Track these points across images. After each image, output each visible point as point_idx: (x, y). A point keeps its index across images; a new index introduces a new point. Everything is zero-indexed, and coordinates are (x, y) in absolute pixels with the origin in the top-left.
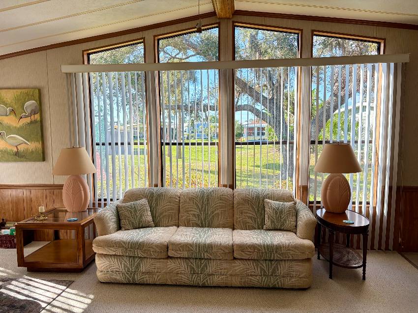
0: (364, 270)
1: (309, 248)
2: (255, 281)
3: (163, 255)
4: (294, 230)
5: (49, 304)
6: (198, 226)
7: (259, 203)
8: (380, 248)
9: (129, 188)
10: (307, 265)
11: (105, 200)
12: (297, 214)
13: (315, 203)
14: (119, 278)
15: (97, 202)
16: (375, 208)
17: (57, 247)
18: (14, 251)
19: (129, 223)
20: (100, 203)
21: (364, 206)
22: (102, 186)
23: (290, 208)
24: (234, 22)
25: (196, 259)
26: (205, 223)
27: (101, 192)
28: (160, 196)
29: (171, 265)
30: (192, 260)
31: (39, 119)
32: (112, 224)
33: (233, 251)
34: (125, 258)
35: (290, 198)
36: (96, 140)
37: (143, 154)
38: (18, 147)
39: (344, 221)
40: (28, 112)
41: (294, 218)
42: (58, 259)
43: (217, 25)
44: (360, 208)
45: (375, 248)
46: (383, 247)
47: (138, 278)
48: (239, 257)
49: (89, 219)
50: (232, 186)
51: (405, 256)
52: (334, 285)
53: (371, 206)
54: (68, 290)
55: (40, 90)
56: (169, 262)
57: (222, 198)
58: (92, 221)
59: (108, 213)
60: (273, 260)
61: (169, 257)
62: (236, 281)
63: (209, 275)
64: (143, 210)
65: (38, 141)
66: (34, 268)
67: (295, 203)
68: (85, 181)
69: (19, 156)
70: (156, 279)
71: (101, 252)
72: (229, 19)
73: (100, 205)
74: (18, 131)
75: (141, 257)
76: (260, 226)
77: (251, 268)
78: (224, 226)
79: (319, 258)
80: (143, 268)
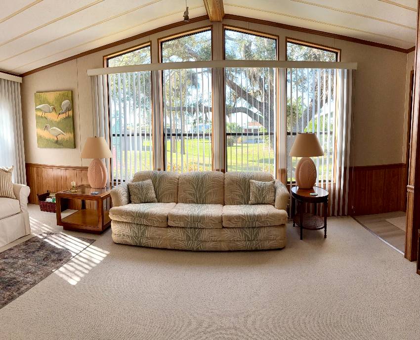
0: (325, 231)
1: (283, 215)
2: (241, 245)
3: (164, 225)
4: (272, 203)
5: (77, 254)
6: (193, 202)
7: (245, 184)
8: (338, 215)
9: (138, 170)
10: (282, 229)
11: (119, 181)
12: (275, 190)
13: (291, 183)
14: (129, 241)
15: (113, 182)
16: (335, 184)
17: (84, 214)
18: (55, 215)
19: (137, 198)
20: (115, 182)
21: (327, 183)
22: (117, 170)
23: (269, 186)
24: (224, 25)
25: (191, 228)
26: (200, 200)
27: (116, 175)
28: (162, 178)
29: (171, 233)
30: (188, 230)
31: (71, 115)
32: (124, 198)
33: (222, 222)
34: (134, 226)
35: (271, 179)
36: (113, 132)
37: (149, 150)
38: (58, 137)
39: (311, 194)
40: (64, 109)
41: (273, 194)
42: (84, 223)
43: (210, 28)
44: (325, 185)
45: (335, 215)
46: (341, 213)
47: (144, 241)
48: (227, 226)
49: (106, 193)
50: (224, 171)
51: (357, 219)
52: (304, 244)
53: (332, 183)
54: (91, 246)
55: (72, 92)
56: (169, 230)
57: (214, 180)
58: (109, 196)
59: (121, 189)
60: (255, 227)
61: (168, 227)
62: (224, 246)
63: (202, 241)
64: (148, 189)
65: (71, 132)
66: (69, 227)
67: (274, 182)
68: (104, 164)
69: (58, 144)
70: (158, 244)
71: (115, 219)
72: (220, 22)
73: (115, 184)
74: (58, 124)
75: (146, 225)
76: (246, 203)
77: (237, 235)
78: (216, 203)
79: (294, 226)
80: (147, 234)
